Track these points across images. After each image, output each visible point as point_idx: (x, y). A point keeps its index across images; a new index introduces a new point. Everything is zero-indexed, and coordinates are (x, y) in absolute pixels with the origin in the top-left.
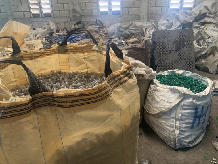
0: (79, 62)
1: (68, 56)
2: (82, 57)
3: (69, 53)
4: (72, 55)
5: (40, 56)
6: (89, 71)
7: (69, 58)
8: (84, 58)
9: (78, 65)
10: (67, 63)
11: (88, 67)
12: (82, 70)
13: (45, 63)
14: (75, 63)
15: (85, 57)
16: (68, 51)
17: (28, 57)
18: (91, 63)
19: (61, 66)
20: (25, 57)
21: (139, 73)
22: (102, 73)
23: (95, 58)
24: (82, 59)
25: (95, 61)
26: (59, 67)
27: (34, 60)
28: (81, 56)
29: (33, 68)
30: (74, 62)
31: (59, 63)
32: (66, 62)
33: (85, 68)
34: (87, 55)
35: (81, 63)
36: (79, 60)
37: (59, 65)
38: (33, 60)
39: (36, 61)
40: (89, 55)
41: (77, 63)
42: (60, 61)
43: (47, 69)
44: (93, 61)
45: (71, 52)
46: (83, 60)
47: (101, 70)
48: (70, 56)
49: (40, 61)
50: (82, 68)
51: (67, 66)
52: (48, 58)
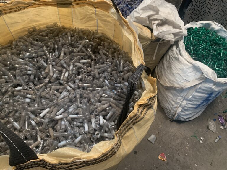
0: (88, 18)
1: (71, 10)
2: (92, 12)
3: (74, 7)
4: (78, 8)
5: (29, 6)
6: (100, 30)
7: (73, 12)
8: (95, 14)
9: (85, 22)
10: (70, 18)
11: (98, 25)
12: (90, 27)
13: (37, 15)
14: (81, 20)
15: (97, 12)
16: (72, 4)
17: (10, 9)
18: (104, 24)
19: (61, 18)
20: (5, 10)
21: (166, 37)
22: (116, 42)
23: (112, 20)
24: (92, 14)
25: (109, 24)
26: (58, 19)
27: (20, 11)
28: (91, 10)
29: (20, 21)
30: (79, 18)
31: (58, 15)
32: (68, 16)
33: (94, 25)
34: (100, 12)
35: (90, 19)
36: (87, 15)
37: (58, 17)
38: (18, 12)
39: (23, 13)
40: (103, 13)
41: (84, 20)
42: (59, 13)
43: (40, 21)
44: (107, 23)
45: (77, 4)
46: (94, 15)
47: (116, 38)
48: (74, 11)
49: (29, 12)
50: (90, 25)
51: (70, 21)
52: (42, 9)
